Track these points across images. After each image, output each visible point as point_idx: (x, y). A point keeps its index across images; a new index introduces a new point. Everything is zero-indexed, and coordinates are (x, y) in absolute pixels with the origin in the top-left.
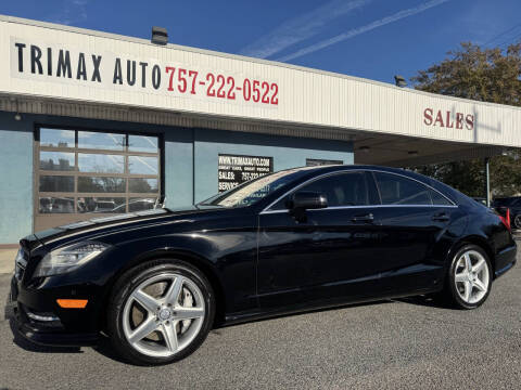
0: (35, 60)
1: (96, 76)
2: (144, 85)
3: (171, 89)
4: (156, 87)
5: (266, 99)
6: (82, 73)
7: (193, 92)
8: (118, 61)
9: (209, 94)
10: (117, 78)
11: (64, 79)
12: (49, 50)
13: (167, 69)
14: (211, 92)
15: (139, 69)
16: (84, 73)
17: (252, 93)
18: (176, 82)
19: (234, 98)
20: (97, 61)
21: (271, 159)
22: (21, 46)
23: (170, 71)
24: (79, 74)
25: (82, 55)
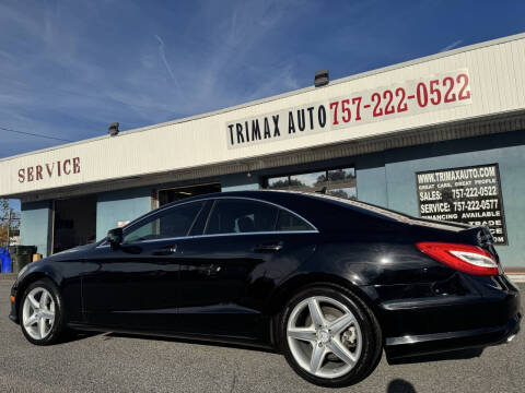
0: (239, 133)
1: (277, 131)
2: (312, 128)
3: (336, 123)
4: (322, 125)
5: (450, 97)
6: (267, 133)
7: (358, 118)
8: (291, 114)
9: (375, 115)
10: (291, 129)
11: (257, 141)
12: (246, 123)
13: (331, 105)
14: (378, 111)
15: (307, 114)
16: (269, 133)
17: (430, 96)
18: (340, 115)
19: (406, 109)
20: (276, 120)
21: (496, 165)
22: (231, 127)
23: (334, 107)
24: (266, 133)
25: (266, 119)
